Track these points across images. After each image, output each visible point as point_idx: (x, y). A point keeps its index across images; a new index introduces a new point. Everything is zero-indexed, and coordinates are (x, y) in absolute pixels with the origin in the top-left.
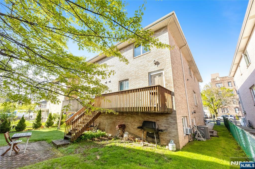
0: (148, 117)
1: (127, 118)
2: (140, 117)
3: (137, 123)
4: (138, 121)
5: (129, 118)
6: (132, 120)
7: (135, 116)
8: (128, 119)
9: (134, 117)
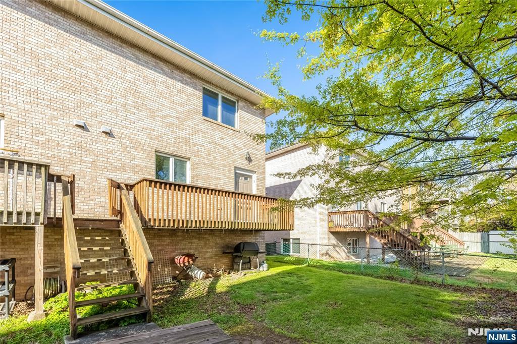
0: (231, 238)
1: (188, 241)
2: (217, 238)
3: (212, 248)
4: (214, 244)
5: (193, 241)
6: (202, 243)
7: (207, 236)
8: (189, 243)
9: (204, 238)
